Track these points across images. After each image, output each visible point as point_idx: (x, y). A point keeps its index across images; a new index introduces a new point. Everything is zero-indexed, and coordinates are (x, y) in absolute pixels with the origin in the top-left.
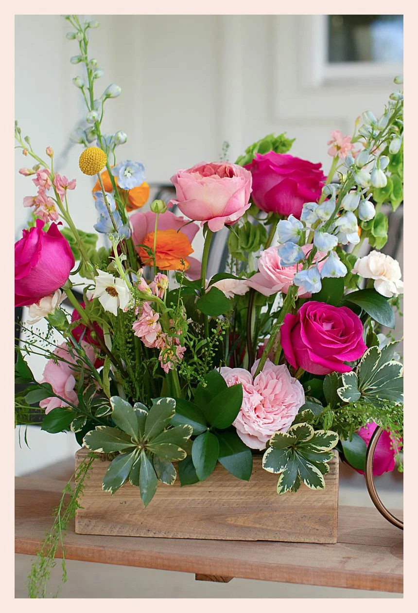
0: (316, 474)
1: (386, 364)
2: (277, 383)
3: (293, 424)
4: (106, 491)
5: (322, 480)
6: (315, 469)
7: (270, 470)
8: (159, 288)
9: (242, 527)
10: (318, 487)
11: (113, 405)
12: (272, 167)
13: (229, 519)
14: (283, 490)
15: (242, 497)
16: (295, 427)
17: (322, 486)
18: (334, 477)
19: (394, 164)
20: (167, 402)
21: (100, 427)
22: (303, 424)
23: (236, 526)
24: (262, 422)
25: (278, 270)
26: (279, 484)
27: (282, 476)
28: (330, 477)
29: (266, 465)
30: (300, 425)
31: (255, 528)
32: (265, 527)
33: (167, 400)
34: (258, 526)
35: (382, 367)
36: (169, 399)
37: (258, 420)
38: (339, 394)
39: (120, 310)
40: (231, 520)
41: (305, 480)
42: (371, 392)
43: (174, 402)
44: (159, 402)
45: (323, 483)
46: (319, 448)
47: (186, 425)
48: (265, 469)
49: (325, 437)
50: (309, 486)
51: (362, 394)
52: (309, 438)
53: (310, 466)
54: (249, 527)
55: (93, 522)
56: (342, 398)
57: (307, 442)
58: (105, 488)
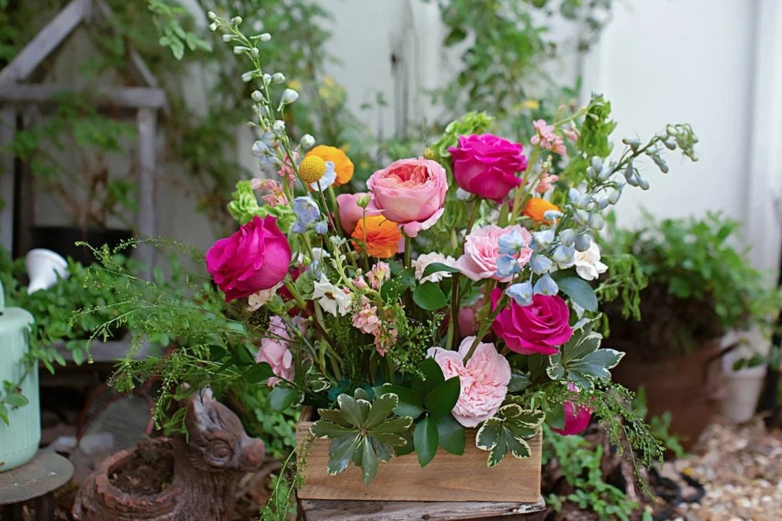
0: (523, 445)
1: (586, 338)
2: (486, 364)
3: (502, 405)
4: (332, 474)
5: (529, 451)
6: (522, 441)
7: (484, 448)
8: (376, 277)
9: (453, 489)
10: (525, 457)
11: (340, 403)
12: (476, 157)
13: (441, 483)
14: (493, 464)
15: (453, 463)
16: (505, 407)
17: (528, 456)
18: (538, 444)
19: (590, 145)
20: (391, 397)
21: (322, 410)
22: (513, 405)
23: (448, 489)
24: (475, 404)
25: (485, 258)
26: (489, 460)
27: (492, 452)
28: (534, 444)
29: (480, 444)
30: (510, 406)
31: (465, 490)
32: (474, 489)
33: (389, 395)
34: (467, 488)
35: (582, 342)
36: (392, 395)
37: (472, 402)
38: (548, 373)
39: (339, 314)
40: (443, 484)
41: (513, 452)
42: (573, 365)
43: (396, 397)
44: (382, 397)
45: (530, 453)
46: (527, 424)
47: (407, 417)
48: (479, 447)
49: (533, 415)
50: (517, 456)
51: (565, 368)
52: (517, 416)
53: (517, 439)
54: (459, 490)
55: (315, 488)
56: (550, 376)
57: (517, 418)
58: (330, 471)
